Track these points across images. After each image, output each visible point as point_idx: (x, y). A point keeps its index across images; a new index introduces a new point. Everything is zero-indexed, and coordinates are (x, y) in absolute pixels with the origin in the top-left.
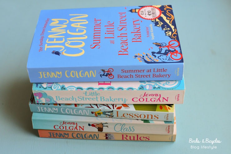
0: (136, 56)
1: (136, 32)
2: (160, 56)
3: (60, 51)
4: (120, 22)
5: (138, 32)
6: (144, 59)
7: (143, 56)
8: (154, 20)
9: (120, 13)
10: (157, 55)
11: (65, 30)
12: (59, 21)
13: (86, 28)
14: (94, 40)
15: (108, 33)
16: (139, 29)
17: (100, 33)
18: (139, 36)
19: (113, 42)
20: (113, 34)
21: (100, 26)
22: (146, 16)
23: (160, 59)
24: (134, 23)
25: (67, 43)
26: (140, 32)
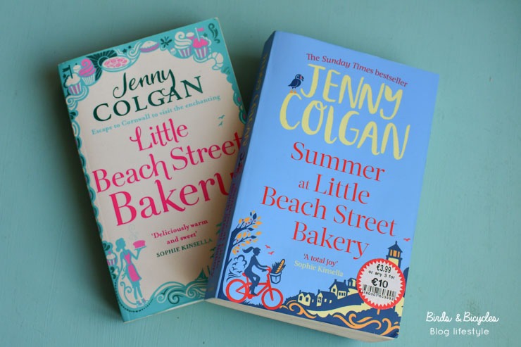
0: (255, 217)
1: (326, 238)
2: (244, 260)
3: (301, 89)
4: (365, 217)
5: (325, 242)
6: (245, 228)
7: (251, 229)
8: (354, 285)
9: (392, 223)
10: (249, 256)
11: (360, 107)
12: (394, 102)
13: (359, 146)
14: (316, 153)
15: (332, 184)
16: (332, 245)
17: (336, 169)
18: (312, 240)
19: (304, 185)
20: (328, 192)
21: (358, 174)
22: (370, 272)
23: (237, 258)
24: (355, 242)
25: (319, 105)
26: (322, 245)
